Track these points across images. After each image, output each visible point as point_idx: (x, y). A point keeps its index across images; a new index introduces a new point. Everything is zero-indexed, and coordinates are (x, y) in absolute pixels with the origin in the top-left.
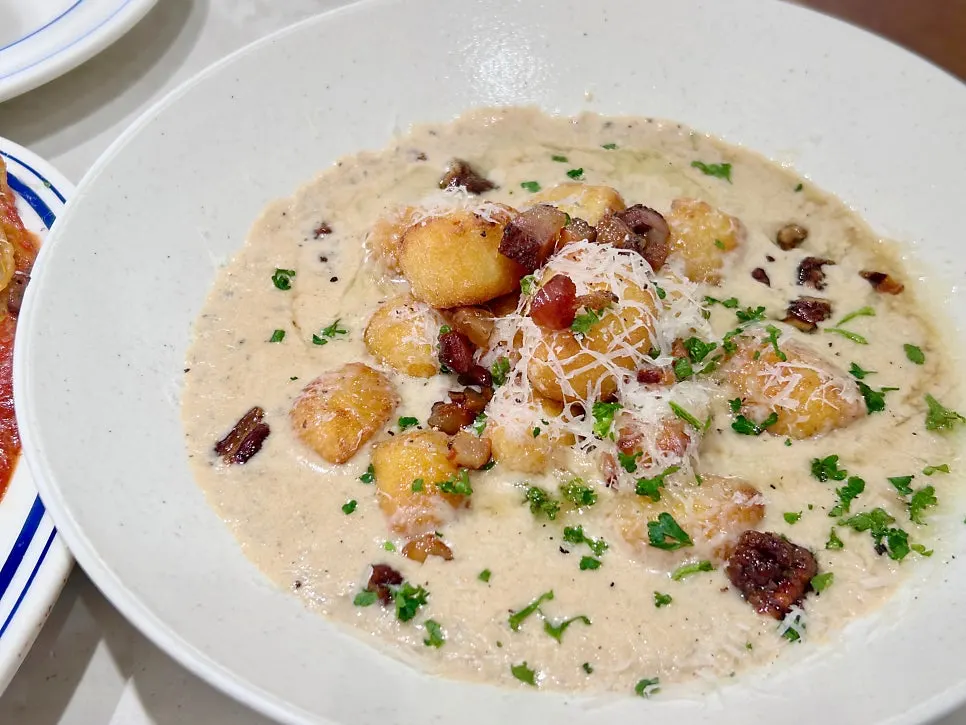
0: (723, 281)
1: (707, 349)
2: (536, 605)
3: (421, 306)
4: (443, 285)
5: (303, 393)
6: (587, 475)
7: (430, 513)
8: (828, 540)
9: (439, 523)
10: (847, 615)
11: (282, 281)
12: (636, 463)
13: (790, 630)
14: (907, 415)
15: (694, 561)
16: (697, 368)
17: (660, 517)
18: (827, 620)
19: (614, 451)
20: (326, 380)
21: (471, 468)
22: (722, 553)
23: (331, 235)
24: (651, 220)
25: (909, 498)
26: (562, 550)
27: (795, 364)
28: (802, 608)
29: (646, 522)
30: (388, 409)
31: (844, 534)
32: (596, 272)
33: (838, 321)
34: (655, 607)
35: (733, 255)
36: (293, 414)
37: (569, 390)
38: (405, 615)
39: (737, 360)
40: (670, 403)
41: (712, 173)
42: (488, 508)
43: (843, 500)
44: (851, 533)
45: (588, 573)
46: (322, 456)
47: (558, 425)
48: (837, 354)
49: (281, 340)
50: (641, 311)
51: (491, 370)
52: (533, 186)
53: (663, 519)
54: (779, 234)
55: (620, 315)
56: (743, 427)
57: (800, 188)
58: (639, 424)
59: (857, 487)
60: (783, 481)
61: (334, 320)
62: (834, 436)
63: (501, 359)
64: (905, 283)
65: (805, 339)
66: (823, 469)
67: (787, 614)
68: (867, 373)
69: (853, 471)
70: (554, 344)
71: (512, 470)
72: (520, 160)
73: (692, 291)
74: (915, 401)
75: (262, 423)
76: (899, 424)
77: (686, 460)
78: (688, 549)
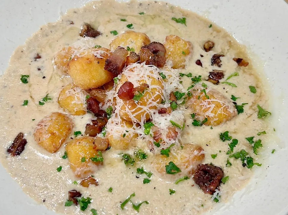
0: (186, 66)
1: (182, 95)
2: (129, 199)
3: (77, 88)
4: (85, 82)
5: (37, 126)
6: (143, 148)
7: (88, 169)
8: (227, 163)
9: (92, 172)
10: (234, 190)
11: (24, 80)
12: (160, 144)
13: (215, 199)
14: (251, 113)
15: (182, 177)
16: (179, 102)
17: (169, 164)
18: (227, 193)
19: (152, 140)
20: (45, 121)
21: (102, 151)
22: (191, 173)
23: (40, 59)
24: (159, 47)
25: (253, 145)
26: (137, 177)
27: (213, 100)
28: (219, 190)
29: (165, 165)
30: (70, 129)
31: (232, 160)
32: (141, 76)
33: (226, 79)
34: (169, 194)
35: (189, 56)
36: (34, 134)
37: (134, 120)
38: (83, 208)
39: (192, 99)
40: (170, 121)
41: (179, 22)
42: (109, 164)
43: (231, 147)
44: (234, 160)
45: (146, 184)
46: (47, 150)
47: (131, 131)
48: (226, 92)
49: (27, 105)
50: (157, 88)
51: (106, 111)
52: (115, 33)
53: (170, 164)
54: (204, 46)
55: (150, 92)
56: (196, 124)
57: (211, 26)
58: (160, 130)
59: (235, 142)
60: (210, 143)
61: (46, 94)
62: (227, 124)
63: (109, 106)
64: (249, 62)
65: (215, 87)
66: (224, 137)
67: (214, 193)
68: (237, 98)
69: (234, 136)
70: (128, 105)
71: (117, 149)
72: (109, 22)
73: (175, 73)
74: (253, 108)
75: (23, 139)
76: (249, 117)
77: (177, 141)
78: (180, 173)
